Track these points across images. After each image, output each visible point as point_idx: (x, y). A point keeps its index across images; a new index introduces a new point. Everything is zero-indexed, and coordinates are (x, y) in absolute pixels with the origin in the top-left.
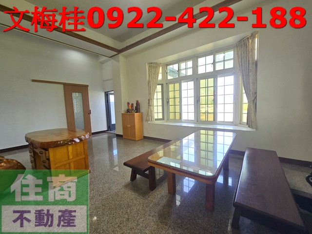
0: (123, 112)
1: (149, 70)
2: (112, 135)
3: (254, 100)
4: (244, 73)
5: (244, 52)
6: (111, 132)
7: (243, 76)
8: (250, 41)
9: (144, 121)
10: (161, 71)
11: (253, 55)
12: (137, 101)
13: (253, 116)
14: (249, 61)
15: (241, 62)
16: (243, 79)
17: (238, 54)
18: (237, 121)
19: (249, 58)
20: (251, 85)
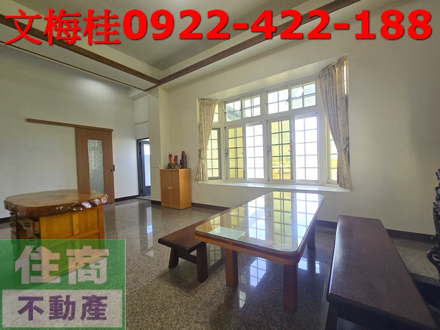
0: (162, 168)
1: (200, 109)
2: (146, 202)
3: (345, 149)
4: (331, 111)
5: (329, 85)
6: (145, 197)
7: (329, 116)
8: (337, 69)
9: (193, 180)
10: (216, 111)
11: (342, 88)
12: (183, 152)
13: (345, 172)
14: (336, 96)
15: (326, 97)
16: (330, 120)
17: (321, 87)
18: (324, 179)
19: (336, 92)
20: (341, 128)
